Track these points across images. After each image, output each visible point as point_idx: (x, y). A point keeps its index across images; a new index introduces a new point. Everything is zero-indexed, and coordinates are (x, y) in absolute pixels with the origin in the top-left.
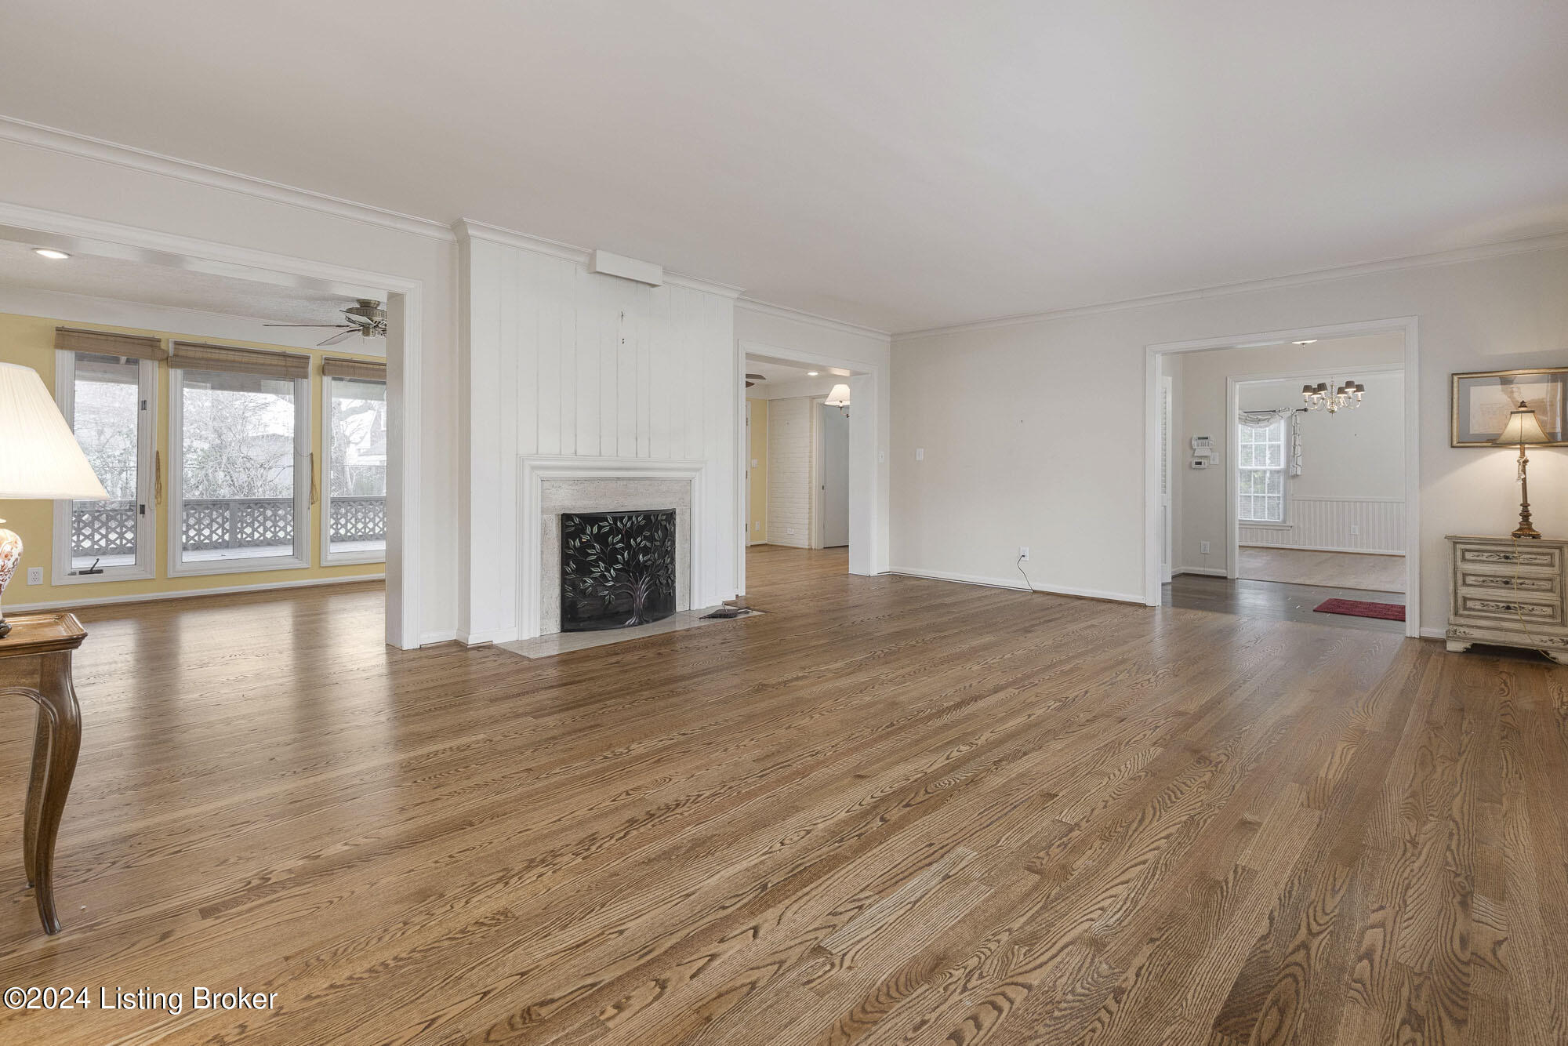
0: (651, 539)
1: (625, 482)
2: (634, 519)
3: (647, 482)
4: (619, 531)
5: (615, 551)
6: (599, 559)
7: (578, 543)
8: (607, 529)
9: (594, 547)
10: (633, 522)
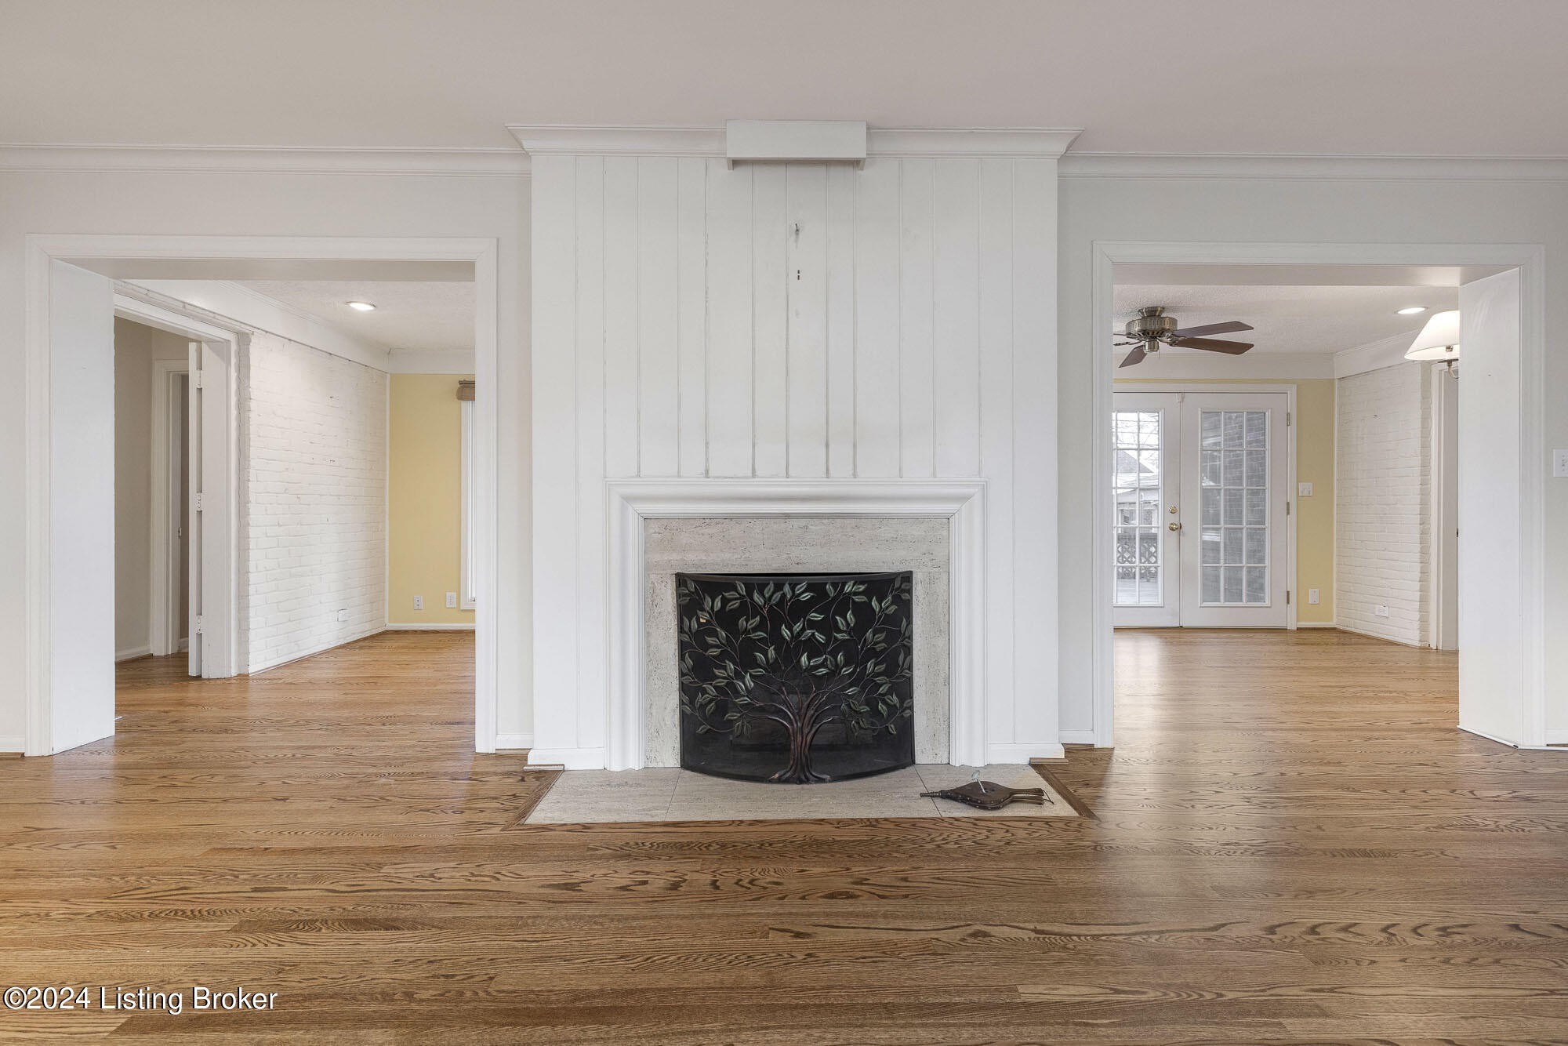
0: (827, 626)
1: (803, 522)
2: (787, 588)
3: (853, 522)
4: (756, 610)
5: (751, 646)
6: (724, 655)
7: (695, 625)
8: (736, 604)
9: (715, 634)
10: (784, 596)
